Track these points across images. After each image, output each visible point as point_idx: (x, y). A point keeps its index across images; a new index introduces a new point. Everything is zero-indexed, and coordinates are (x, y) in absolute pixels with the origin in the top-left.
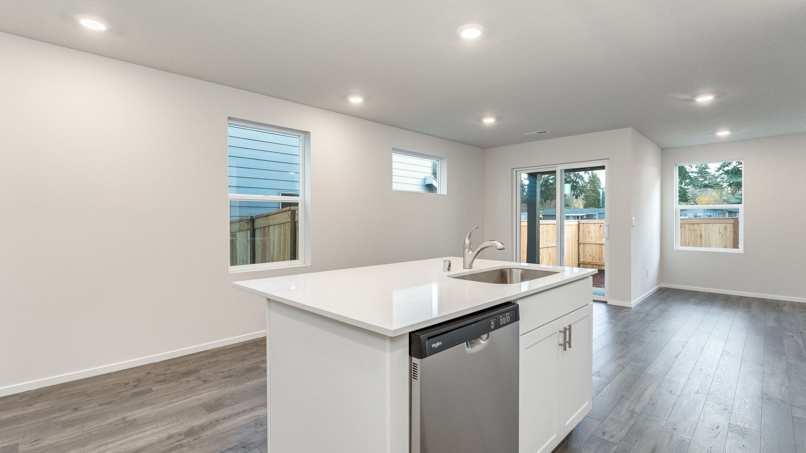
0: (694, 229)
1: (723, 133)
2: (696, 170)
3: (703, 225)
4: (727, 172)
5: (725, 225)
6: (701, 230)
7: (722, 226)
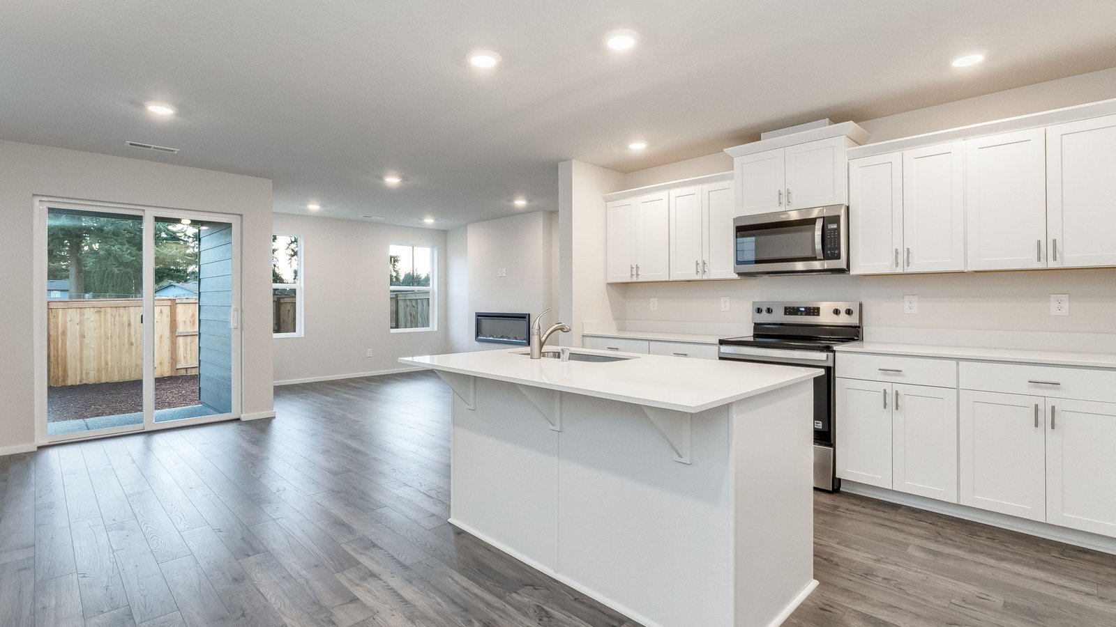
1: (314, 207)
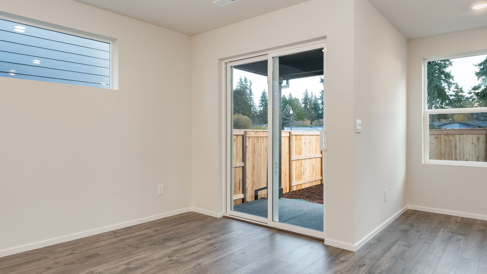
0: (449, 140)
2: (454, 94)
3: (457, 136)
4: (477, 94)
5: (477, 135)
6: (455, 141)
7: (475, 137)
